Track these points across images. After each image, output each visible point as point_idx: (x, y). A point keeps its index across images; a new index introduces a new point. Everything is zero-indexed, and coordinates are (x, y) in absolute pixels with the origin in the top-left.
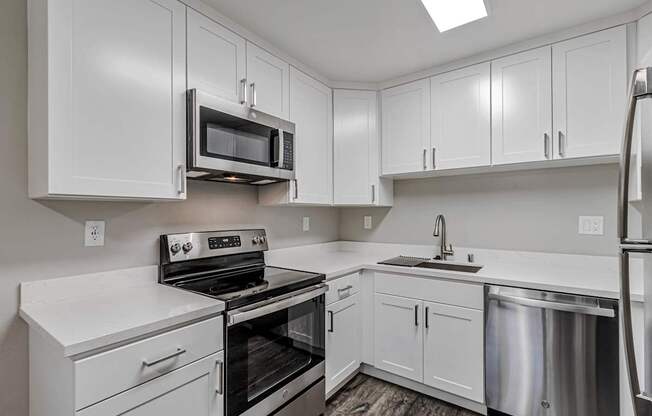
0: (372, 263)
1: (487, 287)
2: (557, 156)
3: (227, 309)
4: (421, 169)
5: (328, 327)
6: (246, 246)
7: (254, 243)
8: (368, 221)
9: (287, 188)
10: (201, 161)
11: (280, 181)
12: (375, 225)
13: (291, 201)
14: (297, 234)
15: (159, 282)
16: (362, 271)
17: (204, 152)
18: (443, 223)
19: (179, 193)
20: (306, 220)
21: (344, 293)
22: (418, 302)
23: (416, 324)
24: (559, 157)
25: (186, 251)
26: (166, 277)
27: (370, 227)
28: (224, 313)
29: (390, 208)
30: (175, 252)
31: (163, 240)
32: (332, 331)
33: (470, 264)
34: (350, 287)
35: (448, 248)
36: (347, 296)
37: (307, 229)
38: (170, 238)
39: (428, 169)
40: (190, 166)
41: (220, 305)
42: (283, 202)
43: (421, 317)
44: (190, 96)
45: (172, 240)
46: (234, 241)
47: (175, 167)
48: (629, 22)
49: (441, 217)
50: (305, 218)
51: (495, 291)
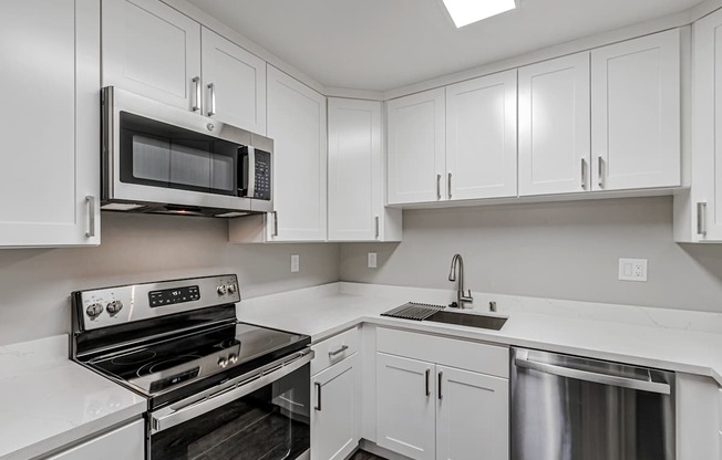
0: (374, 314)
1: (512, 349)
2: (596, 188)
3: (151, 410)
4: (435, 200)
5: (314, 403)
6: (208, 298)
7: (220, 293)
8: (372, 259)
9: (264, 222)
10: (122, 191)
11: (252, 214)
12: (381, 262)
13: (269, 239)
14: (283, 277)
15: (71, 358)
16: (361, 325)
17: (127, 176)
18: (461, 264)
19: (87, 236)
20: (295, 259)
21: (338, 355)
22: (429, 366)
23: (427, 394)
24: (600, 189)
25: (112, 312)
26: (78, 352)
27: (375, 266)
28: (146, 416)
29: (399, 242)
30: (93, 315)
31: (76, 298)
32: (319, 409)
33: (492, 314)
34: (345, 348)
35: (466, 294)
36: (342, 359)
37: (297, 270)
38: (85, 296)
39: (441, 199)
40: (105, 197)
41: (140, 404)
42: (257, 240)
43: (434, 385)
44: (105, 97)
45: (88, 300)
46: (190, 293)
47: (81, 199)
48: (684, 24)
49: (458, 257)
50: (293, 257)
51: (522, 355)
